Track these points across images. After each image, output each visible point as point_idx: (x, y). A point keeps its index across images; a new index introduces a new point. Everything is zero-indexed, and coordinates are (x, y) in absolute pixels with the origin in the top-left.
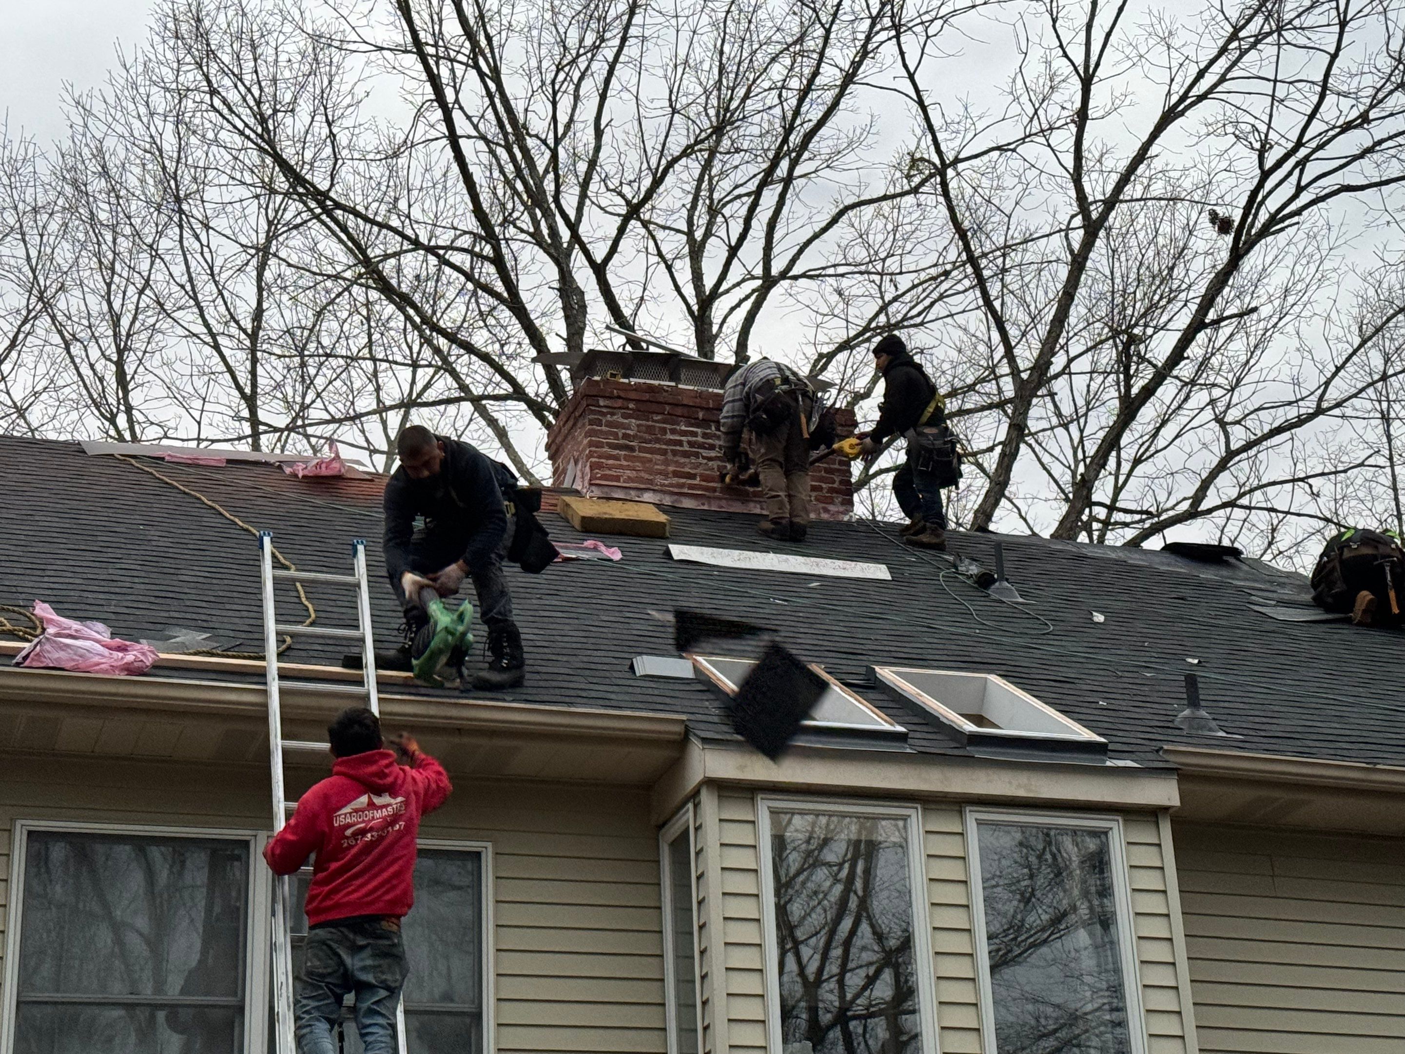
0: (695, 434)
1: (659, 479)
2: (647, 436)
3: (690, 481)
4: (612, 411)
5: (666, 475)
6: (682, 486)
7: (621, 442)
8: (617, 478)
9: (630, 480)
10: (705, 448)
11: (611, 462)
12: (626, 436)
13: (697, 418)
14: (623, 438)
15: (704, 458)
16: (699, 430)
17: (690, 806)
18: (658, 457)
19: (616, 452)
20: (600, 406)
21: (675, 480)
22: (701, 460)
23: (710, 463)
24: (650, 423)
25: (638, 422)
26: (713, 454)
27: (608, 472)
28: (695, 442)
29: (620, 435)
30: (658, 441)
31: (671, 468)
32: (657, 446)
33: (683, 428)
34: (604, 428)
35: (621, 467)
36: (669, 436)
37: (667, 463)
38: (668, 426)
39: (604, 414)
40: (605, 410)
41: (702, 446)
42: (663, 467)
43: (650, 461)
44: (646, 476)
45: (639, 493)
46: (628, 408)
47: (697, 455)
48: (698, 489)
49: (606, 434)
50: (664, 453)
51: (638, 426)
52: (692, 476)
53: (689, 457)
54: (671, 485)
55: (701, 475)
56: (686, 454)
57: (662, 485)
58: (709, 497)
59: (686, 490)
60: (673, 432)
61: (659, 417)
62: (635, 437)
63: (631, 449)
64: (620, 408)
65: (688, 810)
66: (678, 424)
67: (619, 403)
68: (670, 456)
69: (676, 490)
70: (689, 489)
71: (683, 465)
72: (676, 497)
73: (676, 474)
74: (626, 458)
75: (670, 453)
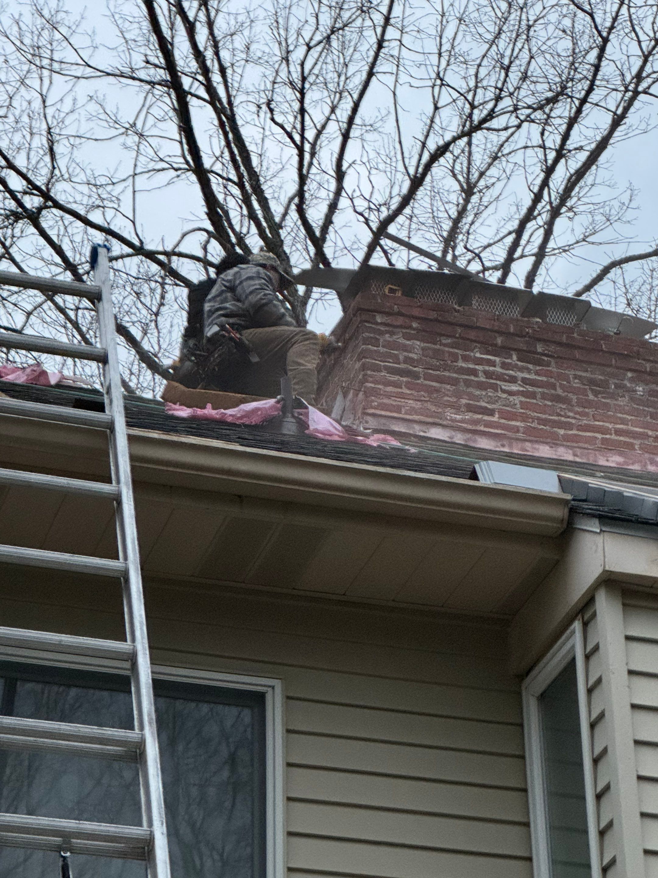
0: (493, 364)
1: (450, 414)
2: (435, 362)
3: (486, 418)
4: (392, 328)
5: (457, 408)
6: (477, 422)
7: (402, 366)
8: (398, 409)
9: (414, 410)
10: (505, 381)
11: (390, 389)
12: (407, 360)
13: (496, 345)
14: (405, 362)
15: (504, 391)
16: (497, 359)
17: (577, 625)
18: (448, 387)
19: (396, 378)
20: (377, 324)
21: (468, 416)
22: (500, 394)
23: (511, 398)
24: (437, 347)
25: (422, 345)
26: (514, 388)
27: (386, 401)
28: (493, 373)
29: (401, 358)
30: (446, 368)
31: (464, 401)
32: (447, 374)
33: (478, 355)
34: (381, 349)
35: (402, 396)
36: (461, 364)
37: (458, 395)
38: (460, 352)
39: (382, 333)
40: (382, 328)
41: (500, 377)
42: (454, 399)
43: (437, 391)
44: (433, 408)
45: (424, 428)
46: (410, 327)
47: (495, 387)
48: (497, 428)
49: (384, 357)
50: (454, 382)
51: (423, 349)
52: (491, 413)
53: (486, 389)
54: (462, 421)
55: (501, 412)
56: (481, 386)
57: (452, 420)
58: (510, 438)
59: (482, 428)
60: (466, 359)
61: (449, 341)
62: (419, 361)
63: (416, 376)
64: (401, 327)
65: (573, 632)
66: (472, 351)
67: (400, 321)
68: (462, 387)
69: (470, 427)
70: (485, 426)
71: (478, 398)
72: (470, 436)
73: (470, 408)
74: (409, 386)
75: (462, 384)
